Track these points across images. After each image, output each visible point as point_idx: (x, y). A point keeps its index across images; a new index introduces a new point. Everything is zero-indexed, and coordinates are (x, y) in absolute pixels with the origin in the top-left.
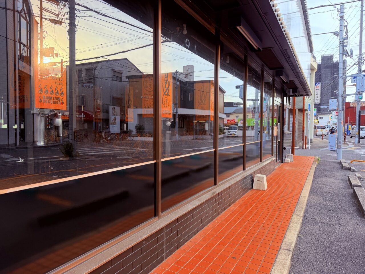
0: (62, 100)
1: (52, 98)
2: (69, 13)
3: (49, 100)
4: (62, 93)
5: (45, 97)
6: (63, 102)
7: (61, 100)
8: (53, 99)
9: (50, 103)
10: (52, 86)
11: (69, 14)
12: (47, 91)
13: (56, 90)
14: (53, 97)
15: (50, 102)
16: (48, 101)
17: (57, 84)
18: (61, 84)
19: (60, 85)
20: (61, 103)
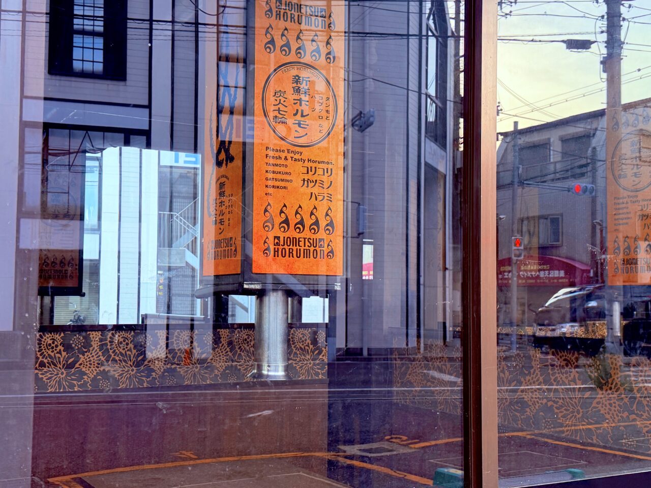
0: (328, 245)
1: (299, 241)
2: (606, 17)
3: (291, 247)
4: (331, 224)
5: (282, 239)
6: (332, 252)
7: (326, 246)
8: (303, 245)
9: (295, 255)
10: (300, 207)
11: (608, 18)
12: (286, 222)
13: (313, 217)
14: (305, 239)
15: (294, 253)
16: (287, 250)
17: (316, 200)
18: (326, 198)
19: (325, 201)
20: (326, 254)
